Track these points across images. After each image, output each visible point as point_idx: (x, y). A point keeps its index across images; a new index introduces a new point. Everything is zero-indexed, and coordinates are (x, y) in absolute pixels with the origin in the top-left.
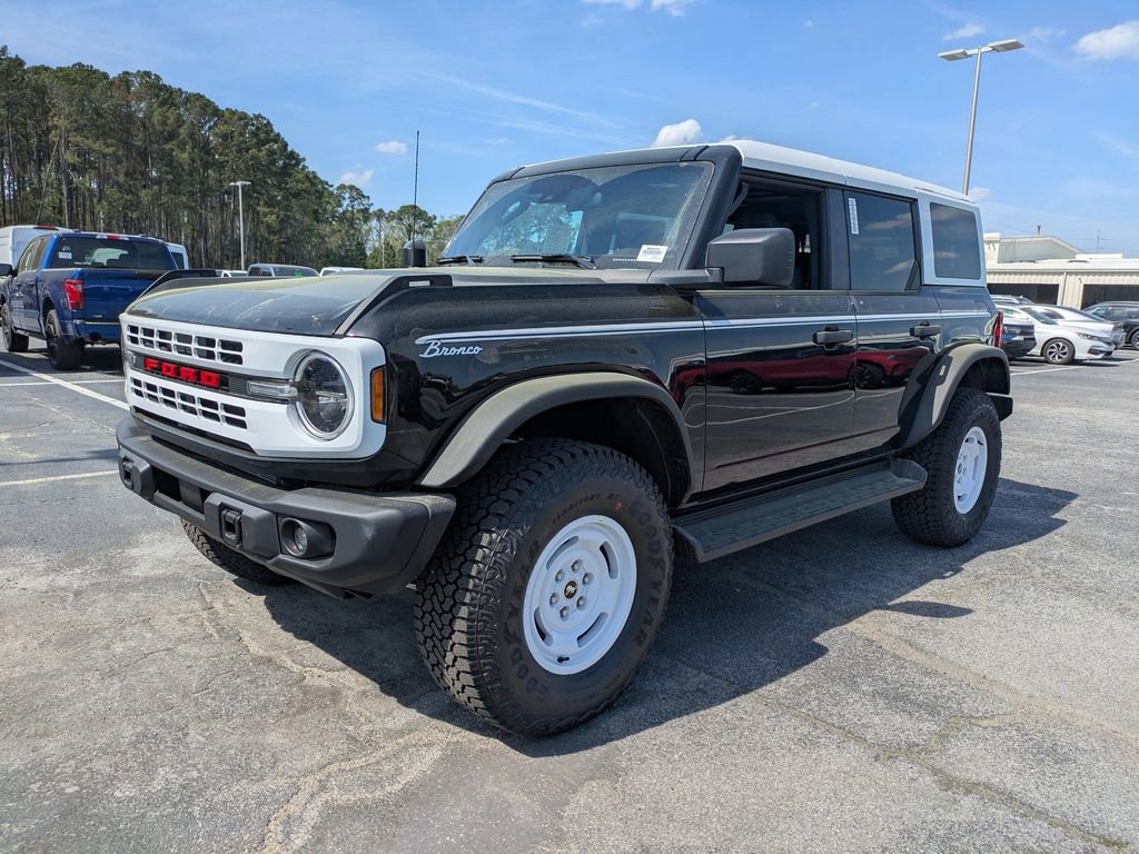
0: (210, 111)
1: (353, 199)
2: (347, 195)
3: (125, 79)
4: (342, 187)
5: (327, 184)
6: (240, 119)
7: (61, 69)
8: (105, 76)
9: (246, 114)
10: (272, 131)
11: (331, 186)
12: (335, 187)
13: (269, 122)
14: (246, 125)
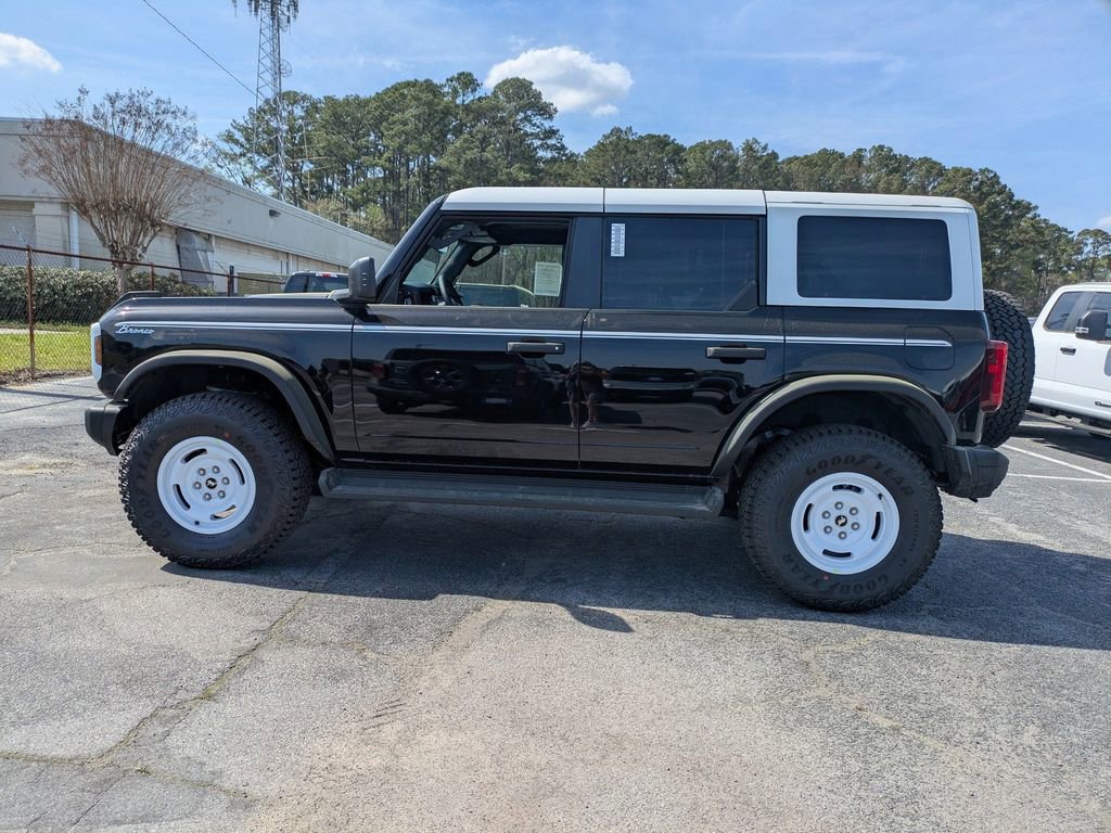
0: (935, 171)
1: (1097, 244)
2: (1091, 241)
3: (858, 156)
4: (1086, 232)
5: (1066, 230)
6: (964, 175)
7: (806, 157)
8: (841, 156)
9: (971, 170)
10: (998, 183)
11: (1071, 232)
12: (1076, 233)
13: (995, 175)
14: (970, 182)
